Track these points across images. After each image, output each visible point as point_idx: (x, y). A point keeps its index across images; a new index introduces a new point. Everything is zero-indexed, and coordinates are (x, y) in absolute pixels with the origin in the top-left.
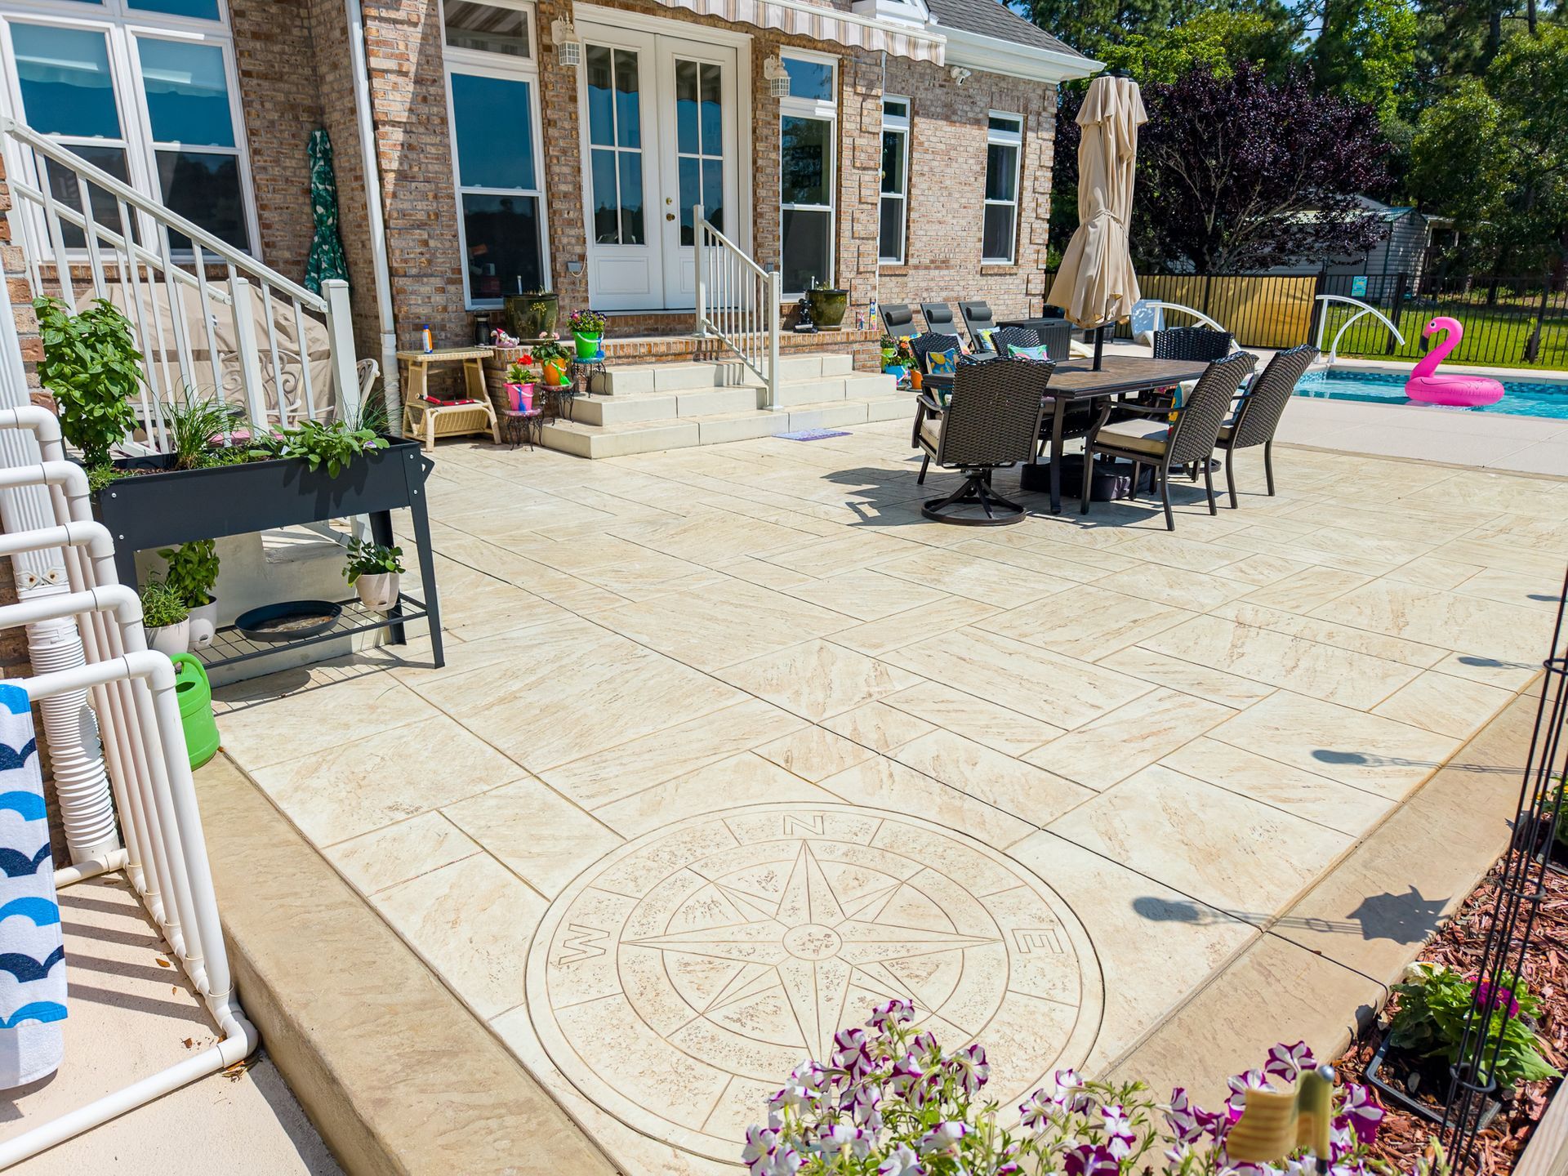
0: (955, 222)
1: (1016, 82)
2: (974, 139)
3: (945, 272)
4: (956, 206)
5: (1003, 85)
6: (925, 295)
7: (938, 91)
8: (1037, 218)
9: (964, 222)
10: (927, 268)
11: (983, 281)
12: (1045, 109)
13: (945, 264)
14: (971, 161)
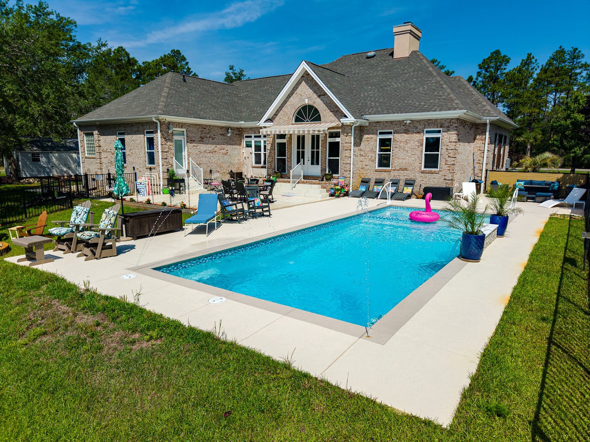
0: (409, 159)
1: (436, 120)
2: (417, 137)
3: (406, 172)
4: (410, 155)
5: (430, 121)
6: (398, 177)
7: (402, 127)
8: (449, 157)
9: (414, 159)
10: (398, 170)
11: (423, 175)
12: (451, 125)
13: (406, 169)
14: (417, 143)
